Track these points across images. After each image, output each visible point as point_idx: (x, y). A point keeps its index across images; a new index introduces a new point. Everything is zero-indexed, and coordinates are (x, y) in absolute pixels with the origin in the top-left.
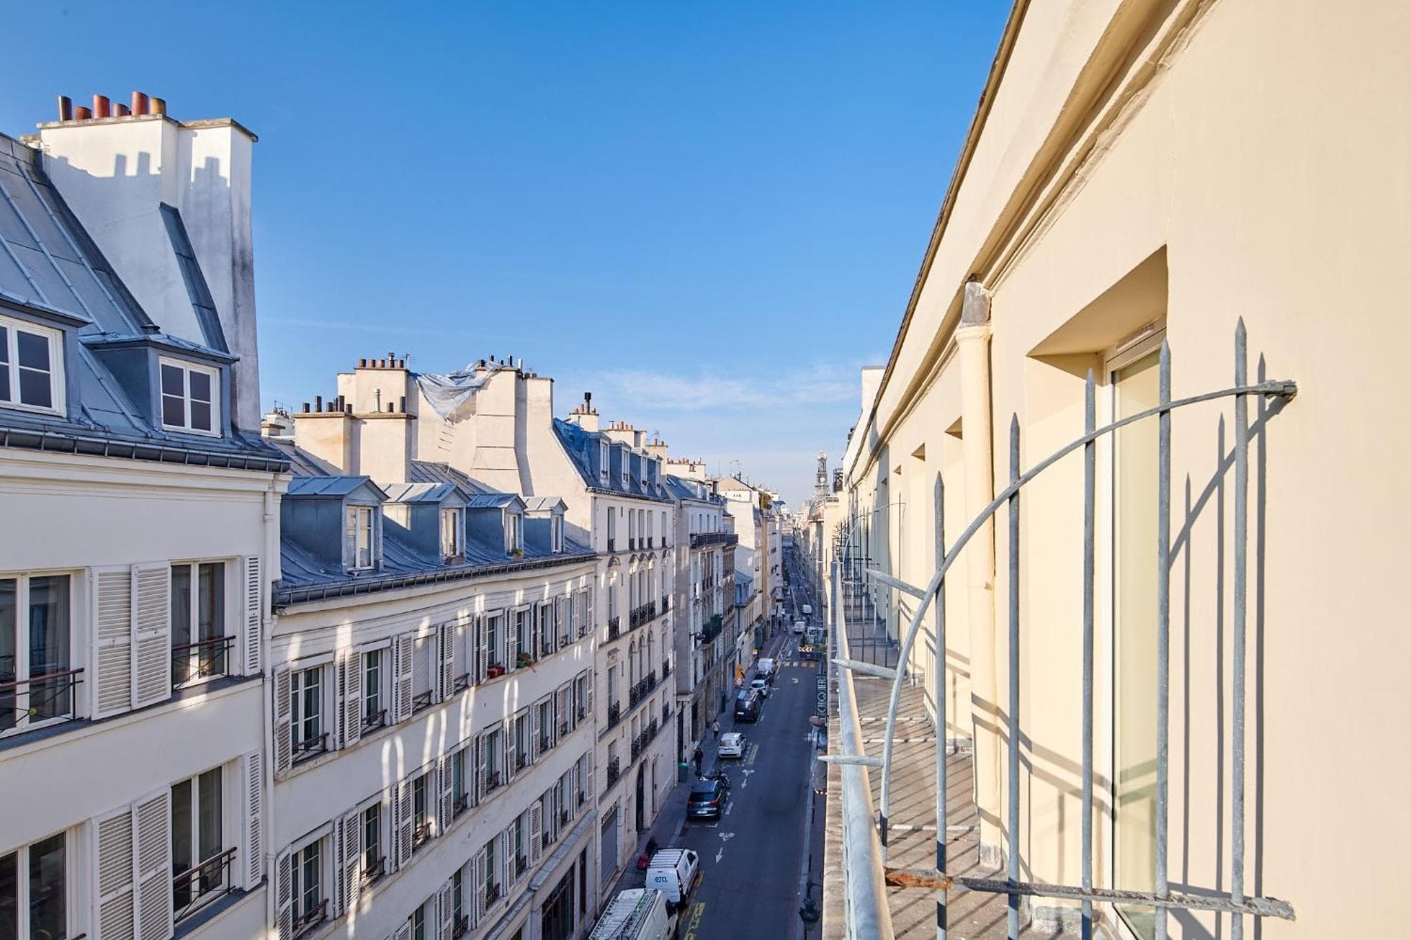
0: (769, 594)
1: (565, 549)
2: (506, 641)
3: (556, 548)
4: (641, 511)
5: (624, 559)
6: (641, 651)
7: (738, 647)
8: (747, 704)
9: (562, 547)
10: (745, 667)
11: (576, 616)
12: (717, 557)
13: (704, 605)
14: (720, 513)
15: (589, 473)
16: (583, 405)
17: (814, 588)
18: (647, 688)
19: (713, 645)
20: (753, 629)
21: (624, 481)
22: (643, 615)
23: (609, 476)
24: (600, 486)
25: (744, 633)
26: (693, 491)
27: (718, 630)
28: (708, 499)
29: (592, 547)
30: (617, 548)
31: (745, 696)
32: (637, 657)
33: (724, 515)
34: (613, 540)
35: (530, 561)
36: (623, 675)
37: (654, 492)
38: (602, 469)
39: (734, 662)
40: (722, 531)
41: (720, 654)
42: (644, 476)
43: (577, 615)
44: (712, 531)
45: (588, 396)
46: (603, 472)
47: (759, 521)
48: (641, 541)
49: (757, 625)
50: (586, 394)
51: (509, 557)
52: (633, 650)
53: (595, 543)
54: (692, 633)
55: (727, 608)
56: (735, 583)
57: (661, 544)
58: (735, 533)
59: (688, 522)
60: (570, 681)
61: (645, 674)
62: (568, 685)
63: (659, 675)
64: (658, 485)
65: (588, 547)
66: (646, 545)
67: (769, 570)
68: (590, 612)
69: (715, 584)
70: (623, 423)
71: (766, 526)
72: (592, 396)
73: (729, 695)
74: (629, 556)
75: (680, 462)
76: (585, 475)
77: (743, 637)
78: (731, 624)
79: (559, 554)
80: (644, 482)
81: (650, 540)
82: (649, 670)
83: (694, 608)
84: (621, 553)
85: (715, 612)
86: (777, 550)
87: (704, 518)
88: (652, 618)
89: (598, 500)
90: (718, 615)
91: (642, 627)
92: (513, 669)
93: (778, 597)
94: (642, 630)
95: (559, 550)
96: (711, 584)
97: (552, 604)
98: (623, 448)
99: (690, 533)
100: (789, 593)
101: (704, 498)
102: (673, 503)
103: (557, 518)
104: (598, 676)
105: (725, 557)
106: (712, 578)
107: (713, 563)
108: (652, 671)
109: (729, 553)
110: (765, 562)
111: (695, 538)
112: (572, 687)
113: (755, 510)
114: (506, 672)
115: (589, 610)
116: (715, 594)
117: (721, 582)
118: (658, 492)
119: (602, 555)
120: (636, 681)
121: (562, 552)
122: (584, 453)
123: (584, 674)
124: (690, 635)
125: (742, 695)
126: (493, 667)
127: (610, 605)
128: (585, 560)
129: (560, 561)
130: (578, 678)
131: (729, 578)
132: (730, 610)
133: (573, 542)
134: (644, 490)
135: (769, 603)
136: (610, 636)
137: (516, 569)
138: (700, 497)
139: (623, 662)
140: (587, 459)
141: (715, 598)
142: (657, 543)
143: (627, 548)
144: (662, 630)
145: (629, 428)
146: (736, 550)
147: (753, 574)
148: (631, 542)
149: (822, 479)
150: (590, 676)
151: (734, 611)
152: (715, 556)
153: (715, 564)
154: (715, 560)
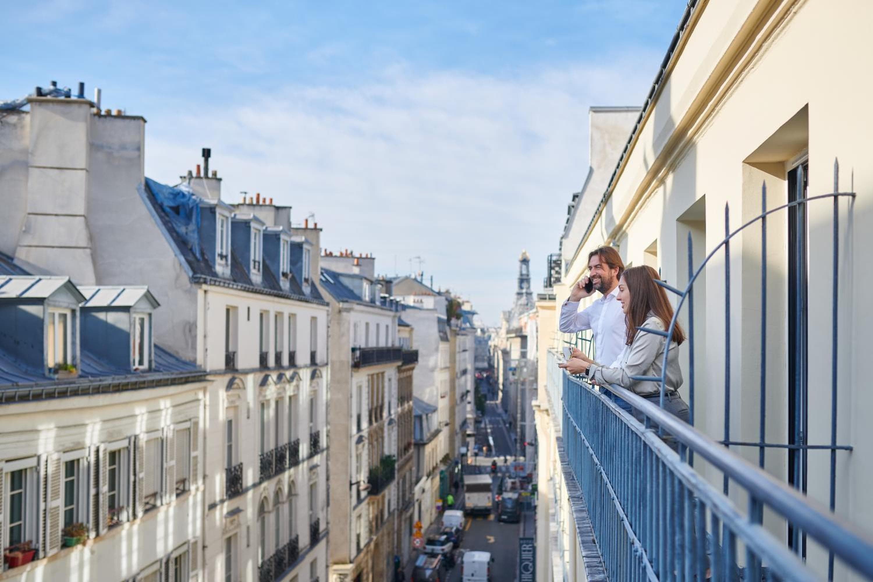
0: (457, 427)
1: (153, 365)
2: (42, 506)
3: (141, 363)
4: (278, 316)
5: (251, 381)
6: (278, 510)
7: (416, 497)
8: (428, 573)
9: (150, 362)
10: (425, 524)
11: (171, 463)
12: (390, 380)
13: (371, 443)
14: (393, 322)
15: (198, 255)
16: (199, 167)
17: (515, 419)
18: (286, 561)
19: (383, 497)
20: (437, 472)
21: (253, 271)
22: (281, 459)
23: (229, 262)
24: (215, 275)
25: (424, 478)
26: (356, 292)
27: (389, 477)
28: (378, 303)
29: (200, 361)
30: (241, 364)
31: (425, 563)
32: (271, 519)
33: (399, 325)
34: (234, 353)
35: (91, 381)
36: (248, 546)
37: (300, 288)
38: (218, 250)
39: (411, 517)
40: (397, 344)
41: (393, 507)
42: (284, 265)
43: (173, 463)
44: (382, 344)
45: (207, 153)
46: (222, 256)
47: (445, 333)
48: (278, 357)
49: (443, 468)
50: (204, 150)
51: (52, 375)
52: (266, 509)
53: (205, 356)
54: (354, 481)
55: (402, 446)
56: (414, 414)
57: (308, 361)
58: (414, 348)
59: (348, 330)
60: (161, 560)
61: (285, 540)
62: (156, 567)
63: (304, 540)
64: (306, 280)
65: (193, 363)
66: (285, 362)
67: (458, 396)
68: (196, 458)
69: (385, 414)
70: (258, 195)
71: (455, 342)
72: (212, 154)
73: (405, 559)
74: (260, 376)
75: (342, 254)
76: (191, 258)
77: (425, 483)
78: (407, 467)
79: (144, 371)
80: (285, 275)
81: (292, 356)
82: (291, 534)
83: (357, 449)
84: (246, 372)
85: (387, 452)
86: (468, 372)
87: (373, 329)
88: (295, 462)
89: (210, 295)
90: (389, 457)
91: (280, 476)
92: (55, 551)
93: (469, 432)
94: (279, 482)
95: (146, 366)
96: (381, 416)
97: (128, 448)
98: (253, 225)
99: (351, 346)
100: (483, 425)
101: (373, 301)
102: (328, 304)
103: (142, 320)
104: (207, 551)
105: (400, 380)
106: (382, 408)
107: (383, 387)
108: (293, 537)
109: (405, 374)
110: (453, 387)
111: (358, 353)
112: (163, 570)
113: (440, 320)
114: (41, 554)
115: (193, 454)
116: (386, 429)
117: (396, 411)
118: (306, 289)
119: (216, 373)
120: (271, 551)
121: (150, 370)
122: (192, 227)
123: (185, 548)
124: (351, 484)
125: (421, 561)
126: (18, 549)
127: (230, 448)
128: (186, 381)
129: (144, 382)
130: (174, 556)
131: (406, 406)
132: (406, 448)
133: (170, 355)
134: (285, 284)
135: (458, 439)
136: (227, 490)
137: (63, 395)
138: (367, 299)
139: (248, 528)
140: (196, 236)
141: (386, 434)
142: (303, 358)
143: (256, 364)
144: (310, 479)
145: (268, 202)
146: (415, 372)
147: (437, 402)
148: (263, 358)
149: (525, 285)
150: (195, 551)
151: (412, 450)
152: (386, 379)
153: (386, 390)
154: (386, 384)
